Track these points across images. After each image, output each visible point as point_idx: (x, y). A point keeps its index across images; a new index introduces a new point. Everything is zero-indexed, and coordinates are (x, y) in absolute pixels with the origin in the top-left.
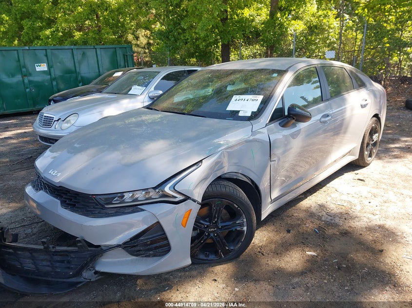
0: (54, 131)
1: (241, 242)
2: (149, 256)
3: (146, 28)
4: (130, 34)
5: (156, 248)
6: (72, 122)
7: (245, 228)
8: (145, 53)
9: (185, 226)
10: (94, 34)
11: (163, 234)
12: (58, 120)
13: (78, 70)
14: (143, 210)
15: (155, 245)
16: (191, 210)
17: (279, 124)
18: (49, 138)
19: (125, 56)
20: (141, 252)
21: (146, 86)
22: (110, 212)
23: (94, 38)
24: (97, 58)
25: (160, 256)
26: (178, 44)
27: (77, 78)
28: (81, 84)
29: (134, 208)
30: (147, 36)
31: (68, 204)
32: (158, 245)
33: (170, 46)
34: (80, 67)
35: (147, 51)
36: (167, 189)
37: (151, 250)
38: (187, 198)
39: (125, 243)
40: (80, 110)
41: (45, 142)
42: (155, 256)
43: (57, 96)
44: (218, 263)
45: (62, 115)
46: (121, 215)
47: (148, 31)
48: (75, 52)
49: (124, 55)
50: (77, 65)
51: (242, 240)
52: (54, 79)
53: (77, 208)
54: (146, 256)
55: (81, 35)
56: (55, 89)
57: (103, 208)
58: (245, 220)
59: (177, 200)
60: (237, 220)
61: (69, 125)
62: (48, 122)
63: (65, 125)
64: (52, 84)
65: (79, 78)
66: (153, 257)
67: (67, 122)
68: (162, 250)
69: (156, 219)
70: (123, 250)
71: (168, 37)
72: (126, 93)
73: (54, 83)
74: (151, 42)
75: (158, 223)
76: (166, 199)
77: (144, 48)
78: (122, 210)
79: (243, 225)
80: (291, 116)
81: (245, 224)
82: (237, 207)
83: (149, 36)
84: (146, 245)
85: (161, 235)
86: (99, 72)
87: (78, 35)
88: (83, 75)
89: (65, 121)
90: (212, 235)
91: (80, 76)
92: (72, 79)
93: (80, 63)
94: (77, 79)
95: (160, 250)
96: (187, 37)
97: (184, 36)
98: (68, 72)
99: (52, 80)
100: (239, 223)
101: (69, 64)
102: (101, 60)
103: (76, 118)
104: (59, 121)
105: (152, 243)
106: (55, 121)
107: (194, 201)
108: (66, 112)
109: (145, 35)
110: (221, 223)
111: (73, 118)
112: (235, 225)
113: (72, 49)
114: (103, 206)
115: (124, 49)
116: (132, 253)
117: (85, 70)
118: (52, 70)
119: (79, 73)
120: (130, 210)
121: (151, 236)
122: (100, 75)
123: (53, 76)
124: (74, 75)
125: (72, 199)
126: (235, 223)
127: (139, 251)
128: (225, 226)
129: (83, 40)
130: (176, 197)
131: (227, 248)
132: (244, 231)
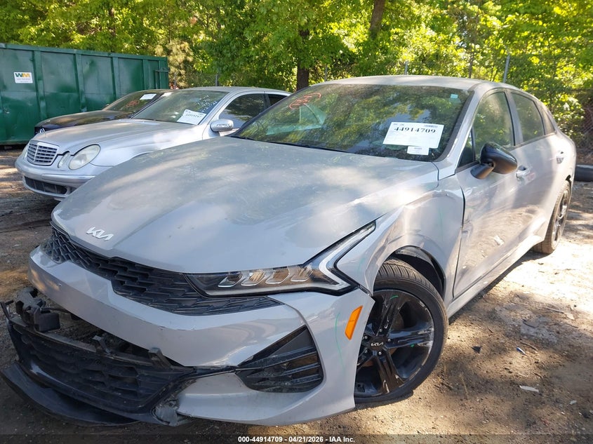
0: (58, 171)
1: (420, 366)
2: (280, 390)
3: (184, 38)
4: (159, 46)
5: (295, 376)
6: (89, 158)
7: (430, 344)
8: (180, 75)
9: (351, 337)
10: (106, 38)
11: (311, 351)
12: (63, 155)
13: (81, 87)
14: (277, 303)
15: (296, 370)
16: (361, 307)
17: (472, 172)
18: (44, 182)
19: (156, 74)
20: (268, 383)
21: (207, 112)
22: (215, 305)
23: (105, 45)
24: (113, 71)
25: (300, 390)
26: (236, 63)
27: (79, 99)
28: (85, 109)
29: (261, 299)
30: (184, 51)
31: (128, 288)
32: (301, 369)
33: (224, 65)
34: (84, 84)
35: (183, 72)
36: (323, 267)
37: (285, 379)
38: (353, 285)
39: (244, 364)
40: (102, 140)
41: (38, 189)
42: (291, 390)
43: (48, 123)
44: (379, 402)
45: (72, 146)
46: (238, 310)
47: (186, 44)
48: (79, 59)
49: (154, 72)
50: (80, 79)
51: (423, 364)
52: (42, 98)
53: (148, 295)
54: (274, 391)
55: (83, 39)
56: (43, 113)
57: (203, 296)
58: (433, 329)
59: (336, 288)
60: (420, 329)
61: (83, 163)
62: (46, 156)
63: (76, 163)
64: (39, 105)
65: (83, 100)
66: (288, 392)
67: (80, 159)
68: (307, 379)
69: (302, 322)
70: (237, 378)
71: (221, 52)
72: (174, 121)
73: (43, 104)
74: (190, 59)
75: (305, 329)
76: (318, 285)
77: (178, 67)
78: (238, 301)
79: (428, 337)
80: (490, 160)
81: (432, 336)
82: (423, 305)
83: (187, 50)
84: (278, 369)
85: (307, 352)
86: (115, 93)
87: (78, 38)
88: (89, 96)
89: (77, 155)
90: (375, 353)
91: (83, 97)
92: (71, 101)
93: (85, 77)
94: (80, 102)
95: (304, 380)
96: (251, 53)
97: (246, 52)
98: (66, 89)
99: (39, 99)
100: (421, 335)
101: (68, 78)
102: (119, 76)
103: (96, 152)
104: (66, 155)
105: (291, 365)
106: (58, 155)
107: (365, 290)
108: (78, 142)
109: (181, 48)
110: (392, 332)
111: (91, 152)
112: (415, 337)
113: (74, 54)
114: (204, 294)
115: (155, 63)
116: (250, 384)
117: (92, 90)
118: (40, 83)
119: (83, 93)
120: (254, 302)
121: (289, 353)
122: (115, 99)
123: (41, 93)
124: (75, 95)
125: (136, 279)
126: (416, 334)
127: (264, 379)
128: (398, 339)
129: (88, 46)
130: (336, 283)
131: (397, 377)
132: (428, 348)
